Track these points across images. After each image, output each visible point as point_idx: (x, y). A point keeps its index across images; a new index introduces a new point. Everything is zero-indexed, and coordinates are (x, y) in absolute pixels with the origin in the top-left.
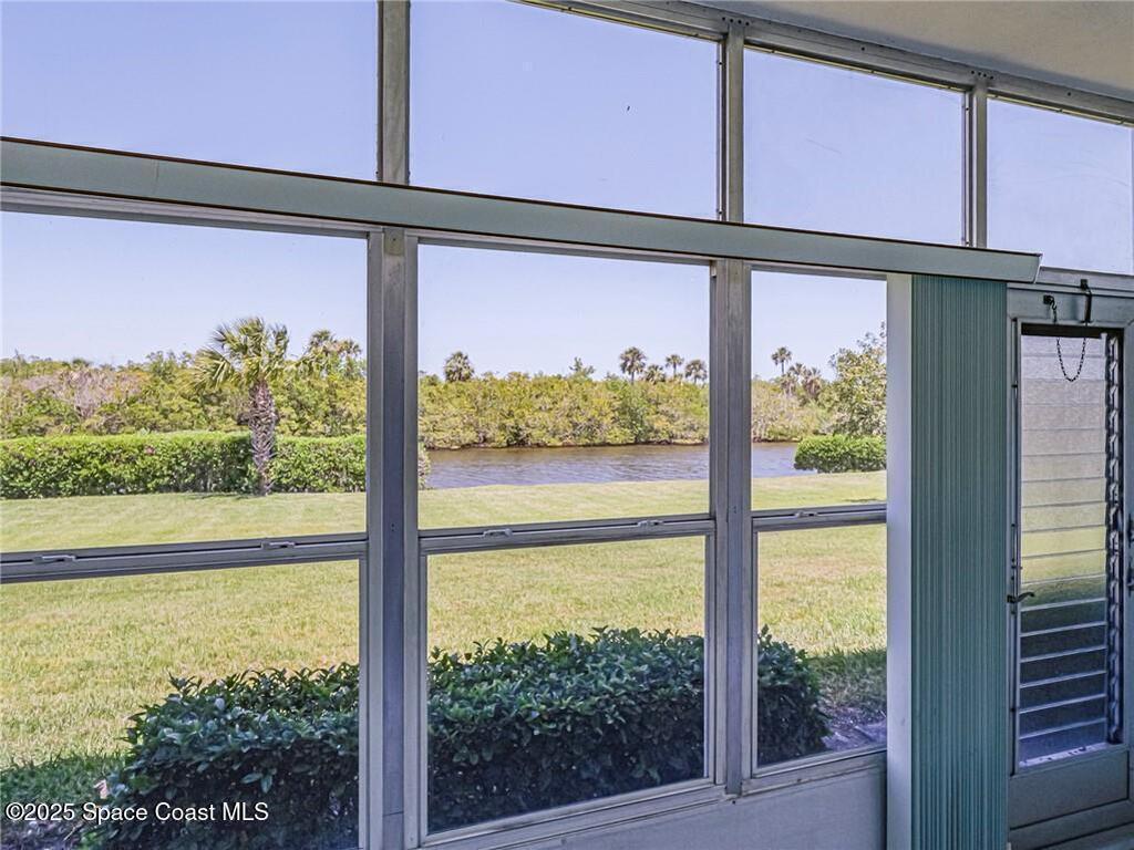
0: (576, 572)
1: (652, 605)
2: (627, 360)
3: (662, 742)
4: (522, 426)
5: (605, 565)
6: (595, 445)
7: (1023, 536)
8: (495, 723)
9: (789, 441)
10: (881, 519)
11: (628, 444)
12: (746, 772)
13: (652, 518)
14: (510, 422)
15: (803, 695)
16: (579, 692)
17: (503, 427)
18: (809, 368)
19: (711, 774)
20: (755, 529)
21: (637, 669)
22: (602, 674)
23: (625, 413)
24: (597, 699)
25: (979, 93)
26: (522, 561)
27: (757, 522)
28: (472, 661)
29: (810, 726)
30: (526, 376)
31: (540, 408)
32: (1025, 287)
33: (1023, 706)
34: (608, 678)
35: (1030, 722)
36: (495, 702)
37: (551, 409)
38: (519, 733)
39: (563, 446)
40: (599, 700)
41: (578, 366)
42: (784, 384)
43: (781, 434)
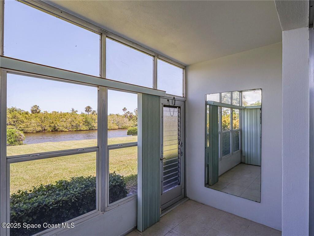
0: (70, 164)
1: (90, 170)
2: (87, 109)
3: (87, 203)
4: (56, 126)
5: (79, 161)
6: (78, 131)
7: (164, 147)
8: (38, 208)
9: (126, 129)
10: (136, 145)
11: (87, 130)
12: (106, 206)
13: (82, 148)
14: (53, 125)
15: (122, 186)
16: (65, 195)
17: (50, 126)
18: (131, 112)
19: (98, 208)
20: (108, 149)
21: (82, 186)
22: (72, 189)
23: (86, 122)
24: (69, 196)
25: (156, 58)
26: (54, 162)
27: (109, 147)
28: (32, 192)
29: (124, 192)
30: (58, 112)
31: (62, 121)
32: (163, 97)
33: (164, 181)
34: (73, 190)
35: (165, 184)
36: (38, 202)
37: (65, 121)
38: (45, 209)
39: (69, 131)
40: (70, 196)
41: (73, 110)
42: (125, 116)
43: (125, 127)
